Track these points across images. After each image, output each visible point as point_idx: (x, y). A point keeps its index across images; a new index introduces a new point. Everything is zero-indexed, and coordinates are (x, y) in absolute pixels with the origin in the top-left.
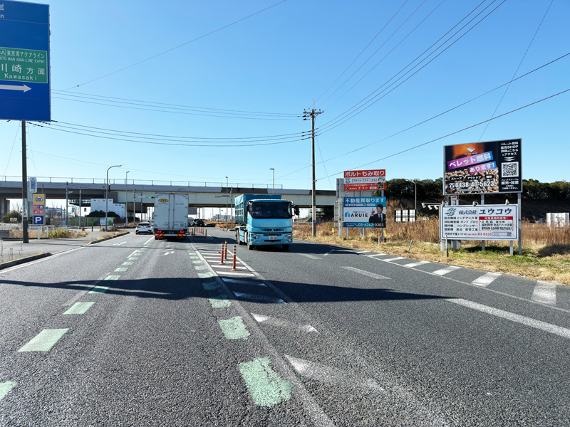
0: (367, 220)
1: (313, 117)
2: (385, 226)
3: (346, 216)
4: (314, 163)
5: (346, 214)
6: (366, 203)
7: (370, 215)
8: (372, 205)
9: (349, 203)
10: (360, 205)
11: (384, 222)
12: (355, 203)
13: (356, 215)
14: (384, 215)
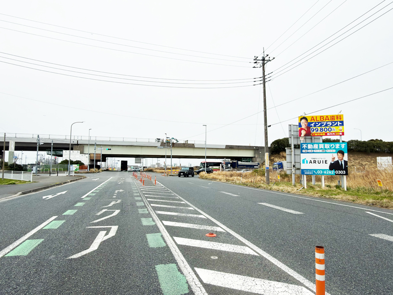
0: (327, 167)
1: (264, 64)
2: (347, 174)
3: (304, 162)
4: (265, 108)
5: (303, 161)
6: (326, 149)
7: (330, 161)
8: (331, 151)
9: (307, 149)
10: (318, 151)
11: (346, 169)
12: (313, 149)
13: (315, 162)
14: (346, 162)
